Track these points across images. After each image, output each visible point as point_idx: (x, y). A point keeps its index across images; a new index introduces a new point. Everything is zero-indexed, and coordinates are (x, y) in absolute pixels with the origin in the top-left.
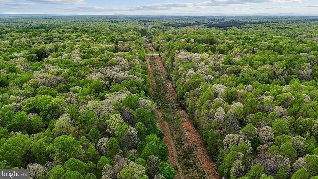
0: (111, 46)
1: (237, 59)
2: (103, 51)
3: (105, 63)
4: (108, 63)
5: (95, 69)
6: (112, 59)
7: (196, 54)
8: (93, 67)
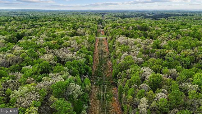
1: (164, 44)
3: (60, 45)
4: (63, 45)
5: (51, 50)
7: (131, 39)
8: (49, 48)
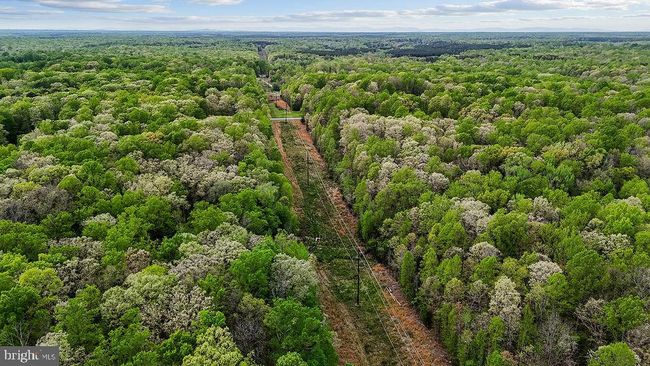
0: (190, 100)
1: (486, 129)
2: (169, 115)
3: (177, 145)
4: (184, 145)
5: (152, 164)
6: (195, 134)
7: (390, 120)
8: (146, 156)
